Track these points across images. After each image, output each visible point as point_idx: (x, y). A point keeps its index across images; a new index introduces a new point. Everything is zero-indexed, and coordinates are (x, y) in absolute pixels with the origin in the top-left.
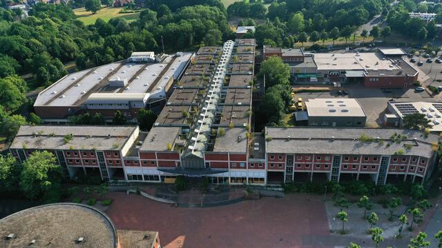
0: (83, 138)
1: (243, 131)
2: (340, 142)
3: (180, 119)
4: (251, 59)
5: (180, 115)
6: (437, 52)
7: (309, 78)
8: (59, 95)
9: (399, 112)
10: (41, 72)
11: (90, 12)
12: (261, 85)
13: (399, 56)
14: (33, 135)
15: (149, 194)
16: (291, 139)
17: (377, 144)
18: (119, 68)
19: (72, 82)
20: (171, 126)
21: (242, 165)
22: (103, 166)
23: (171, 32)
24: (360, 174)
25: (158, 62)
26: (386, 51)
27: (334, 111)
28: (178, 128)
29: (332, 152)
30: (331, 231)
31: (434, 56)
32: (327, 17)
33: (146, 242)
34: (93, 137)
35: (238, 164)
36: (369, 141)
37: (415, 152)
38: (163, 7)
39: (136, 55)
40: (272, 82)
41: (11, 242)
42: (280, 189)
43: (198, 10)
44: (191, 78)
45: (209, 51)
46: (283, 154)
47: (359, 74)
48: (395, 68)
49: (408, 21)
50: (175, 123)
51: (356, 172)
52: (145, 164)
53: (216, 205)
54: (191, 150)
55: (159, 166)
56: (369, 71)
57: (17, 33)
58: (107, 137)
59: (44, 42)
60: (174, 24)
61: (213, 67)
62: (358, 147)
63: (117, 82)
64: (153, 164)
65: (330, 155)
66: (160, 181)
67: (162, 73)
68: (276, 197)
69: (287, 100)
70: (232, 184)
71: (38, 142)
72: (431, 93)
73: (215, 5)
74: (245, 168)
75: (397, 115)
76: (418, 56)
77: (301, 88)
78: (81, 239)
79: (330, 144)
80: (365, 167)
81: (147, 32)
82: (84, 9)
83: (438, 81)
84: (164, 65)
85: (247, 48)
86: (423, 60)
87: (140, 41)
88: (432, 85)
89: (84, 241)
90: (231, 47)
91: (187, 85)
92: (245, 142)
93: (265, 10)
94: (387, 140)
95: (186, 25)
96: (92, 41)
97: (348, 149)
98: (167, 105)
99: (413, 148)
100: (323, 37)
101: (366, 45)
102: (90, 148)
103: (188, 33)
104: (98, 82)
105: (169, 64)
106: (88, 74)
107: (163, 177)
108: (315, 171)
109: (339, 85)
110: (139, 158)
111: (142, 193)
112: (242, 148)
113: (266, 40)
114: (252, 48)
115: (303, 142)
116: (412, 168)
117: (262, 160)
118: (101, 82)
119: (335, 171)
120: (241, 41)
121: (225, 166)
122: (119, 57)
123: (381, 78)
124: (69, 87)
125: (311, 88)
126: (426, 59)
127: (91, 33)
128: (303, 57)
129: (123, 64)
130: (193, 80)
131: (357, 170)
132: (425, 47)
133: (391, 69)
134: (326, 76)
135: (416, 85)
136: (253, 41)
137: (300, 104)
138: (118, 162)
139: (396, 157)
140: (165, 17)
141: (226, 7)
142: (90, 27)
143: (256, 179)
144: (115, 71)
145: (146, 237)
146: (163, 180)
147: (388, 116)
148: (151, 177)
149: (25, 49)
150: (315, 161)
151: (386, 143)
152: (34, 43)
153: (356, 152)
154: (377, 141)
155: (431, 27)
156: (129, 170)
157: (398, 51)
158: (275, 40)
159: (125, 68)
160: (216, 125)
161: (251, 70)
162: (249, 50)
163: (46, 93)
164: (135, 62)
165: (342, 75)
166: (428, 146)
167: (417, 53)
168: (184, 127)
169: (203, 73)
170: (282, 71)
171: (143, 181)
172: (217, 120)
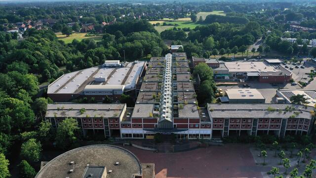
0: (92, 111)
1: (194, 106)
2: (255, 111)
3: (152, 99)
4: (186, 64)
5: (152, 97)
6: (300, 62)
7: (224, 77)
8: (63, 87)
9: (285, 96)
10: (46, 72)
11: (65, 36)
12: (197, 80)
13: (278, 64)
14: (58, 110)
15: (138, 145)
16: (225, 110)
17: (278, 112)
18: (98, 70)
19: (68, 79)
20: (147, 103)
21: (197, 126)
22: (107, 128)
23: (128, 48)
24: (269, 131)
25: (124, 67)
26: (270, 61)
27: (245, 96)
28: (153, 105)
29: (252, 117)
30: (257, 164)
31: (299, 64)
32: (228, 40)
33: (148, 169)
34: (98, 110)
35: (194, 125)
36: (273, 111)
37: (301, 116)
38: (118, 32)
39: (108, 62)
40: (204, 78)
41: (74, 166)
42: (220, 141)
43: (143, 34)
44: (151, 76)
45: (158, 60)
46: (223, 119)
47: (256, 74)
48: (277, 71)
49: (281, 43)
50: (148, 102)
51: (267, 129)
52: (135, 126)
53: (183, 151)
54: (164, 117)
55: (144, 127)
56: (261, 72)
57: (26, 47)
58: (108, 110)
59: (44, 54)
60: (130, 43)
61: (162, 69)
62: (267, 114)
63: (100, 78)
64: (140, 126)
65: (251, 119)
66: (143, 138)
67: (128, 74)
68: (219, 146)
69: (215, 89)
70: (190, 138)
71: (63, 113)
72: (301, 86)
73: (153, 32)
74: (199, 128)
75: (284, 98)
76: (289, 64)
77: (220, 83)
78: (117, 163)
79: (250, 113)
80: (272, 126)
81: (113, 47)
82: (61, 33)
83: (304, 79)
84: (128, 69)
85: (182, 58)
86: (293, 67)
87: (109, 53)
88: (301, 81)
89: (120, 164)
90: (171, 58)
91: (150, 80)
92: (197, 112)
93: (186, 35)
94: (283, 110)
95: (138, 44)
96: (73, 54)
97: (261, 115)
98: (141, 92)
99: (300, 114)
100: (228, 52)
101: (255, 57)
102: (99, 116)
103: (140, 48)
104: (86, 79)
105: (131, 68)
106: (78, 74)
107: (145, 135)
108: (242, 129)
109: (244, 82)
110: (131, 123)
111: (133, 145)
112: (196, 115)
113: (192, 54)
114: (185, 58)
115: (233, 112)
116: (300, 126)
117: (209, 123)
118: (88, 79)
119: (254, 129)
120: (177, 54)
121: (186, 127)
122: (97, 63)
123: (270, 77)
124: (68, 82)
125: (226, 83)
126: (295, 66)
127: (70, 49)
128: (219, 64)
129: (100, 68)
130: (153, 77)
131: (268, 128)
132: (293, 59)
133: (275, 71)
134: (234, 75)
135: (291, 81)
136: (184, 54)
137: (221, 92)
138: (117, 125)
139: (290, 119)
140: (121, 39)
141: (159, 33)
142: (69, 45)
143: (205, 135)
144: (96, 72)
145: (148, 167)
146: (145, 137)
147: (278, 99)
148: (138, 135)
149: (33, 58)
150: (242, 123)
151: (283, 112)
152: (38, 54)
153: (266, 117)
154: (277, 110)
155: (295, 46)
156: (124, 131)
157: (277, 61)
158: (198, 53)
159: (102, 70)
160: (176, 103)
161: (188, 71)
162: (183, 59)
163: (53, 85)
164: (107, 67)
165: (244, 75)
166: (308, 113)
167: (289, 62)
168: (156, 104)
169: (158, 73)
170: (208, 72)
171: (132, 138)
172: (175, 100)
